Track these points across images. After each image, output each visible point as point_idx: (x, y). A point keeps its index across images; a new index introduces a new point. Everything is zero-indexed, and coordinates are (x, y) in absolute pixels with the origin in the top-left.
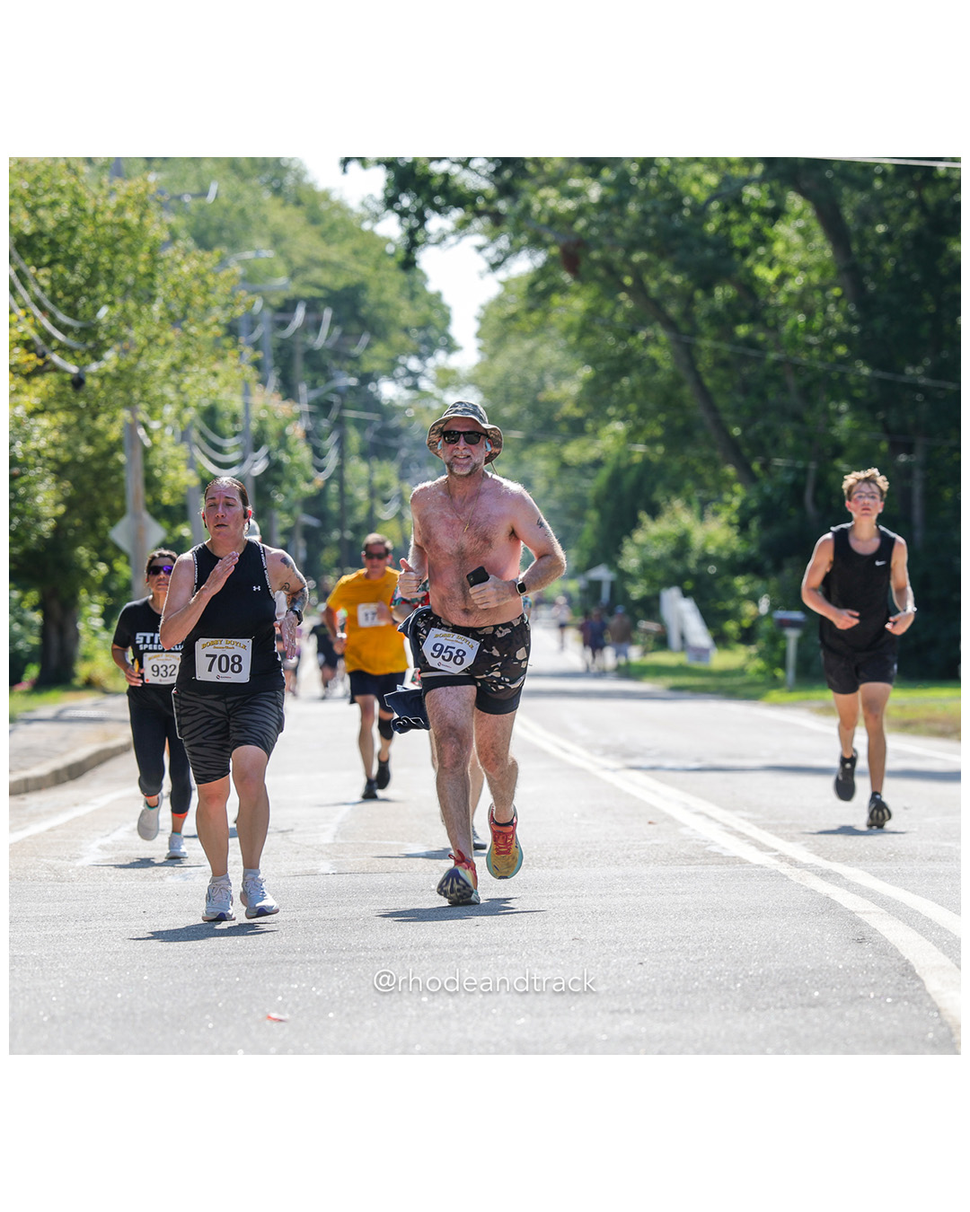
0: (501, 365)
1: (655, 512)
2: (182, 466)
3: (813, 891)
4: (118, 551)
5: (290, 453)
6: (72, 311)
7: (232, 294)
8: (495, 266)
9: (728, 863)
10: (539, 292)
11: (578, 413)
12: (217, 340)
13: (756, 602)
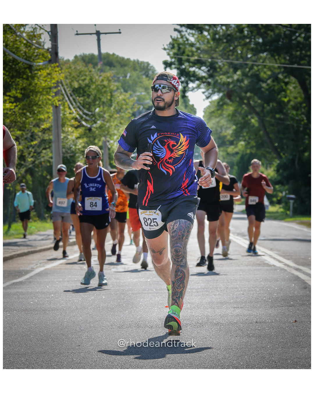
3: (293, 274)
6: (89, 109)
7: (133, 105)
8: (208, 98)
9: (270, 266)
10: (220, 105)
11: (232, 139)
13: (282, 192)
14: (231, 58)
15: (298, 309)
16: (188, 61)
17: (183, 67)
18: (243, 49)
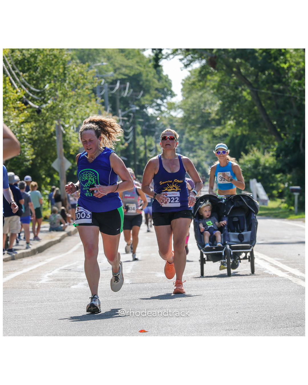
1: (247, 152)
2: (77, 140)
4: (55, 171)
6: (36, 86)
7: (93, 79)
8: (186, 66)
9: (271, 276)
10: (203, 74)
11: (217, 117)
13: (284, 184)
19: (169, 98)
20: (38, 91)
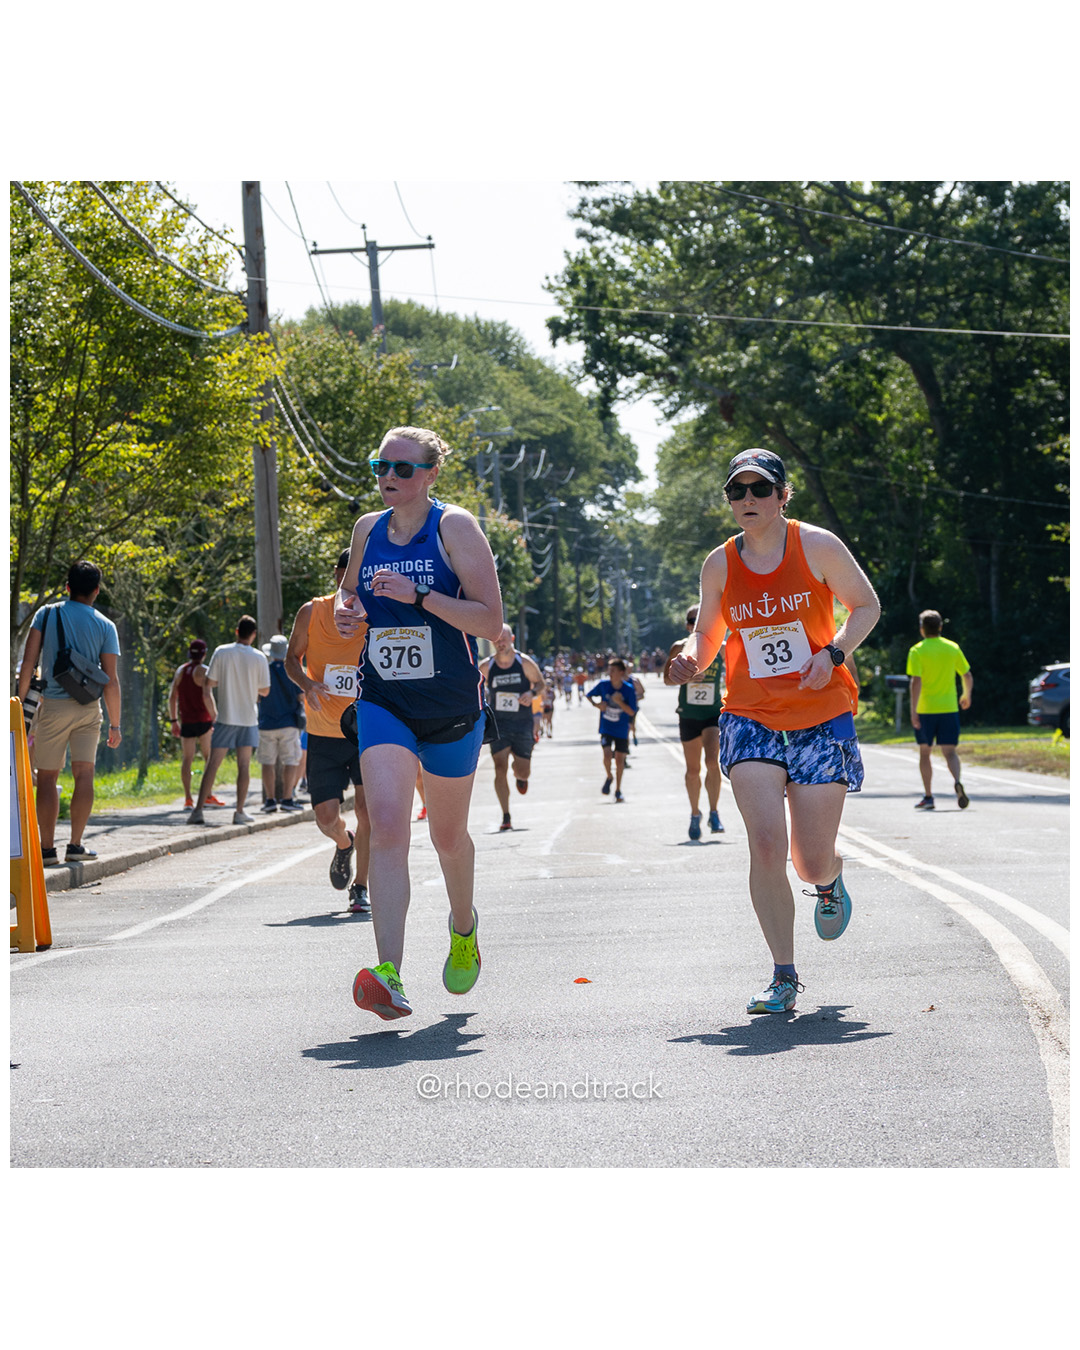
0: (674, 491)
3: (914, 888)
5: (516, 559)
6: (349, 454)
7: (470, 439)
8: (669, 415)
10: (703, 433)
12: (458, 473)
13: (872, 669)
14: (731, 308)
15: (935, 983)
16: (614, 318)
17: (603, 334)
18: (761, 282)
19: (630, 483)
20: (354, 464)
